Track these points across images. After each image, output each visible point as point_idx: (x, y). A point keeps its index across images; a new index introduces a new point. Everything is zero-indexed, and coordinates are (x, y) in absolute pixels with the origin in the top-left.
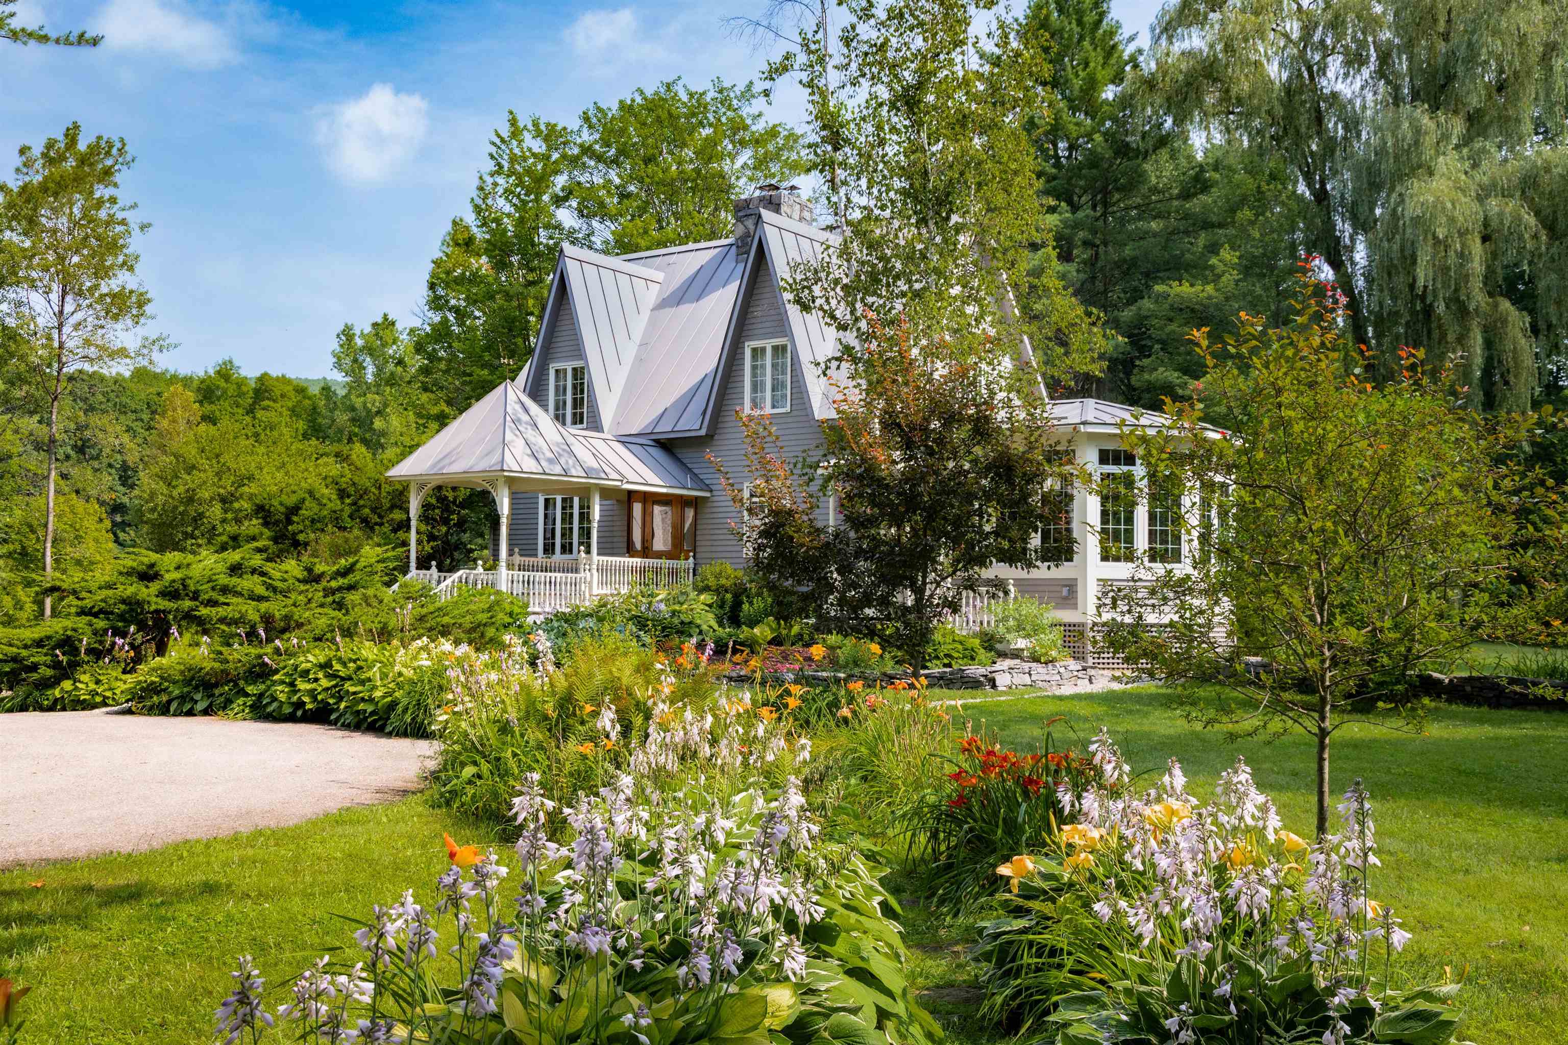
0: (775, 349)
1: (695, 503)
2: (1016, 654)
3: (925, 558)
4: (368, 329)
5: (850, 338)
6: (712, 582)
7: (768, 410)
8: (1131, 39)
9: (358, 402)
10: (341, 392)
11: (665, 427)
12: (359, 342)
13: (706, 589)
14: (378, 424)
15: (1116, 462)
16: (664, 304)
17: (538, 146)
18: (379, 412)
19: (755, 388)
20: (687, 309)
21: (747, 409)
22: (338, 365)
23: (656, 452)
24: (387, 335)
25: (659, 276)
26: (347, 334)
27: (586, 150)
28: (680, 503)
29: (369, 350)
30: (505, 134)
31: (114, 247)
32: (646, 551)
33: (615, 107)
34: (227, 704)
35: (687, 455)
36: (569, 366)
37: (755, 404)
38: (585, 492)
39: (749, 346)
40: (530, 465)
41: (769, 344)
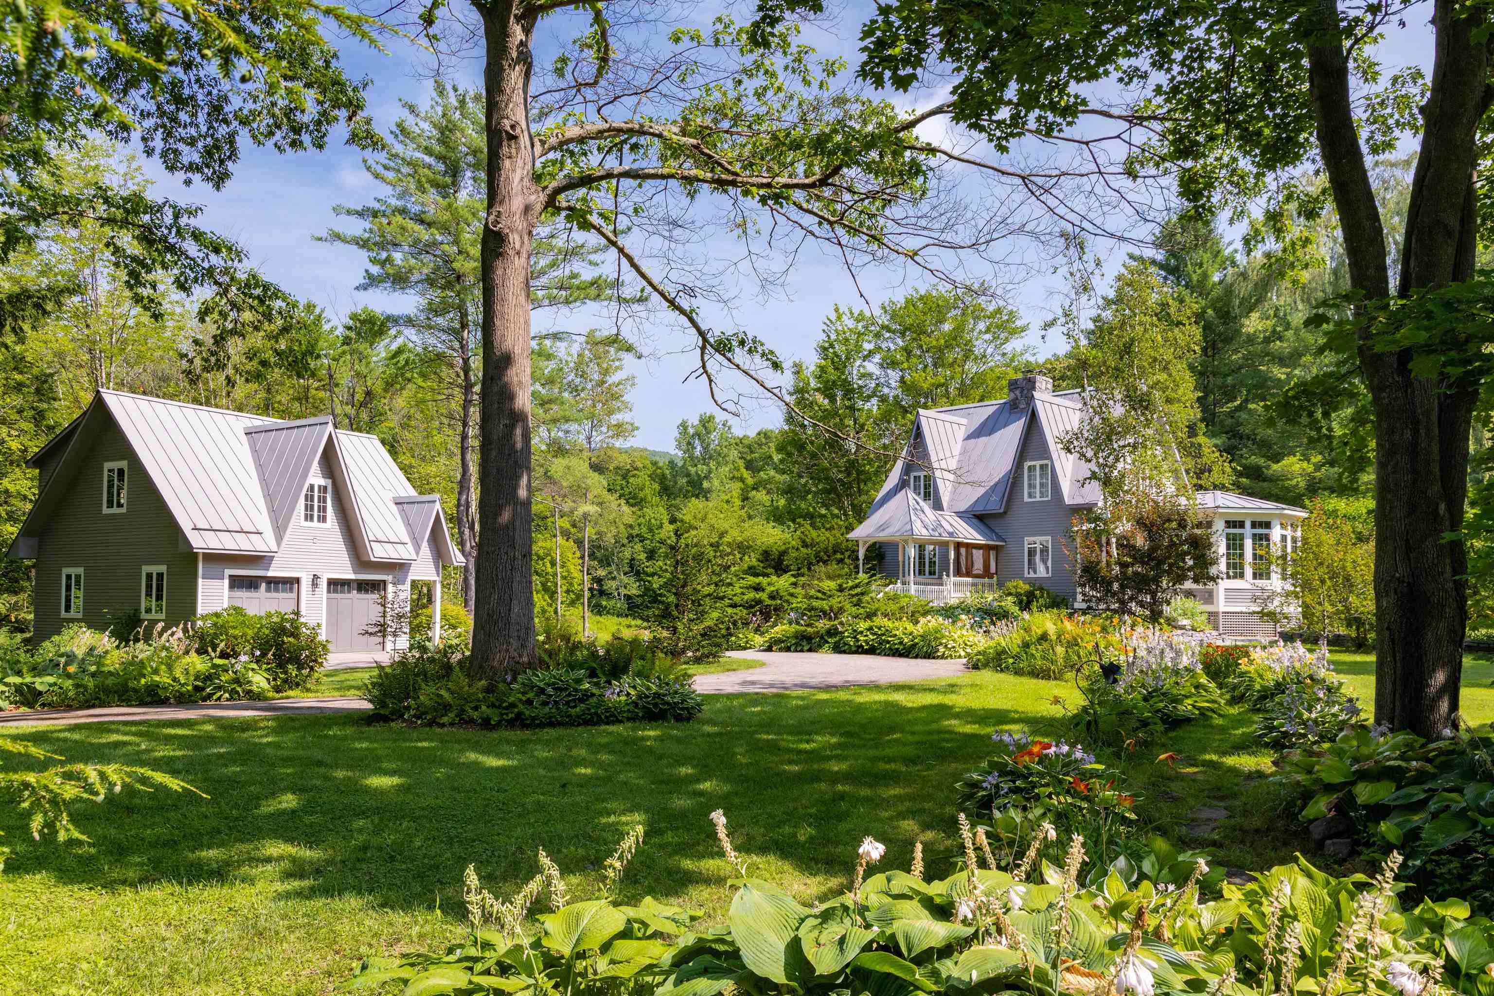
0: (1042, 466)
1: (996, 548)
2: (1182, 628)
3: (1156, 580)
4: (696, 422)
5: (1093, 466)
6: (1013, 591)
7: (1038, 499)
8: (1230, 243)
9: (693, 470)
10: (680, 464)
11: (980, 509)
12: (691, 431)
13: (1010, 594)
14: (706, 484)
15: (1235, 527)
16: (968, 438)
17: (851, 324)
18: (706, 477)
19: (1030, 486)
20: (983, 440)
21: (1026, 499)
22: (679, 447)
23: (975, 521)
24: (710, 425)
25: (964, 421)
26: (684, 426)
27: (883, 327)
28: (986, 548)
29: (697, 434)
30: (833, 318)
31: (616, 397)
32: (968, 574)
33: (903, 301)
34: (820, 646)
35: (992, 523)
36: (922, 474)
37: (1030, 496)
38: (944, 545)
39: (1027, 464)
40: (924, 532)
41: (1037, 464)
